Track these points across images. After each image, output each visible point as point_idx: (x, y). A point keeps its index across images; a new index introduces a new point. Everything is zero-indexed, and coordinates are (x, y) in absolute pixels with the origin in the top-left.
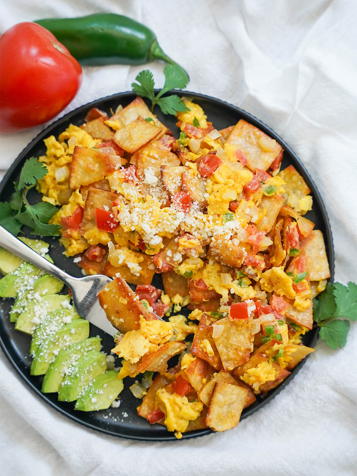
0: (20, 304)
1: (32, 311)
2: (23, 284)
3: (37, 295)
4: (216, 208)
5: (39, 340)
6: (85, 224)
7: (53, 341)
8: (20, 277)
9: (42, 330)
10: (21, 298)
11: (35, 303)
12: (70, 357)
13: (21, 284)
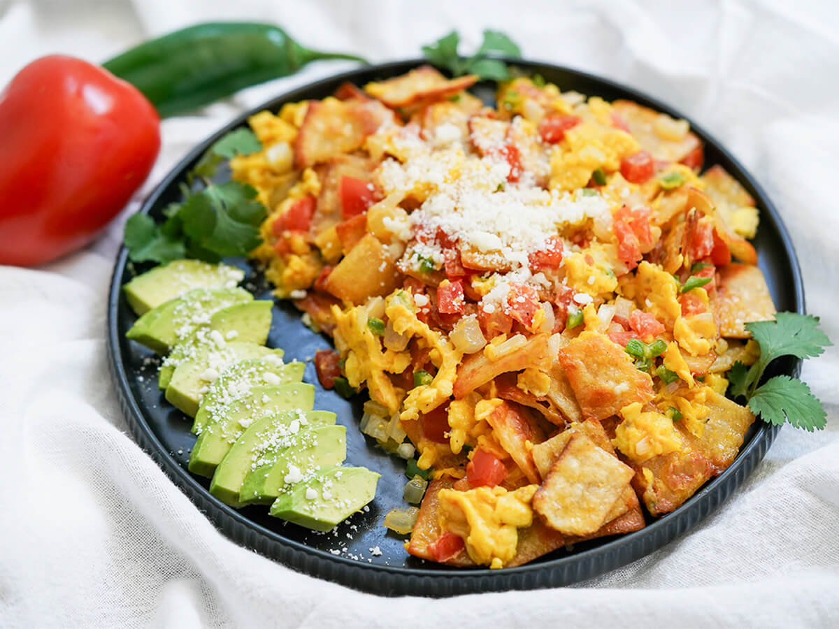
0: (181, 350)
1: (203, 360)
2: (189, 321)
3: (216, 334)
4: (568, 178)
5: (213, 403)
6: (320, 221)
7: (242, 401)
8: (186, 302)
9: (221, 386)
10: (185, 338)
11: (211, 350)
12: (272, 427)
13: (186, 319)
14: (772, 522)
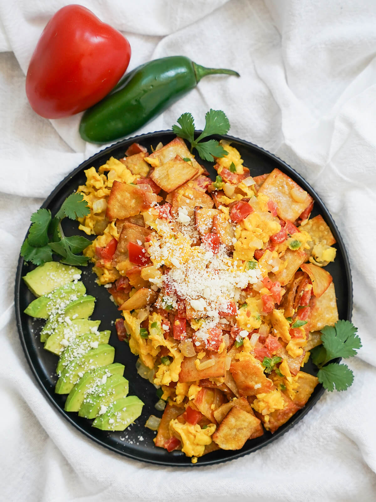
0: (51, 326)
1: (61, 333)
2: (55, 307)
3: (67, 319)
4: (242, 255)
5: (66, 361)
6: (118, 256)
7: (80, 364)
8: (53, 300)
9: (70, 352)
10: (52, 321)
11: (65, 326)
12: (93, 380)
13: (53, 307)
14: (321, 444)
